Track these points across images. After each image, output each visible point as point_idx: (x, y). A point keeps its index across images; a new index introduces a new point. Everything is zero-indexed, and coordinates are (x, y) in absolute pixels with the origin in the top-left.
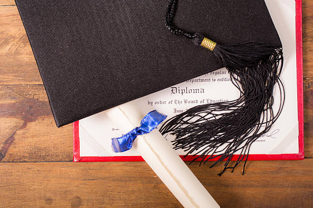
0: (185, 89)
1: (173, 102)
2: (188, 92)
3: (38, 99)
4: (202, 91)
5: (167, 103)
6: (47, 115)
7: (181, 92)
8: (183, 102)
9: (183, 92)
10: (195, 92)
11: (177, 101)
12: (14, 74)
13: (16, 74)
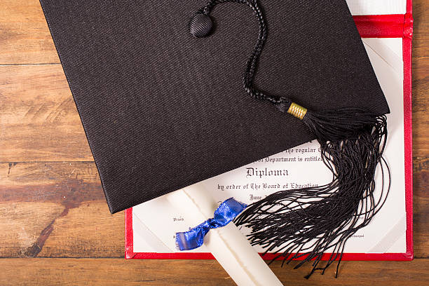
0: (264, 170)
1: (249, 186)
2: (268, 173)
3: (82, 180)
4: (286, 174)
5: (242, 187)
6: (94, 200)
7: (259, 173)
8: (262, 187)
9: (262, 173)
10: (277, 173)
11: (254, 185)
12: (53, 149)
13: (56, 149)
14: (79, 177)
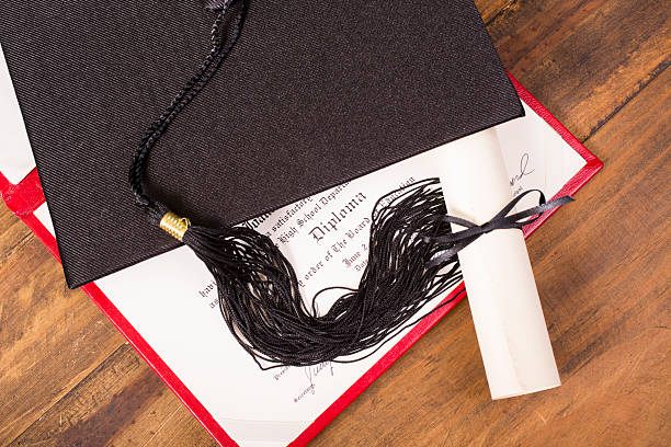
0: (333, 217)
1: (332, 252)
2: (340, 217)
4: (361, 198)
5: (324, 262)
7: (329, 226)
8: (347, 239)
9: (333, 223)
10: (351, 207)
11: (337, 246)
12: (14, 414)
13: (18, 410)
14: (75, 420)
